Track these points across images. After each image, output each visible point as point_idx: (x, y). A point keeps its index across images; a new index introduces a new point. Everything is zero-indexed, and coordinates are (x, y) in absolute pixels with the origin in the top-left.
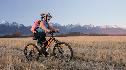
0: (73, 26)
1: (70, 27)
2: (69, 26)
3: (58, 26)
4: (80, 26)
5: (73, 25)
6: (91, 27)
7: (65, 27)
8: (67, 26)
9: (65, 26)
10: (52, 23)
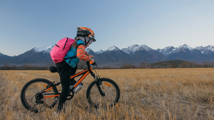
0: (174, 50)
1: (169, 52)
2: (168, 49)
3: (147, 50)
4: (187, 50)
5: (174, 48)
6: (210, 51)
7: (160, 52)
8: (163, 50)
9: (160, 50)
10: (137, 45)
